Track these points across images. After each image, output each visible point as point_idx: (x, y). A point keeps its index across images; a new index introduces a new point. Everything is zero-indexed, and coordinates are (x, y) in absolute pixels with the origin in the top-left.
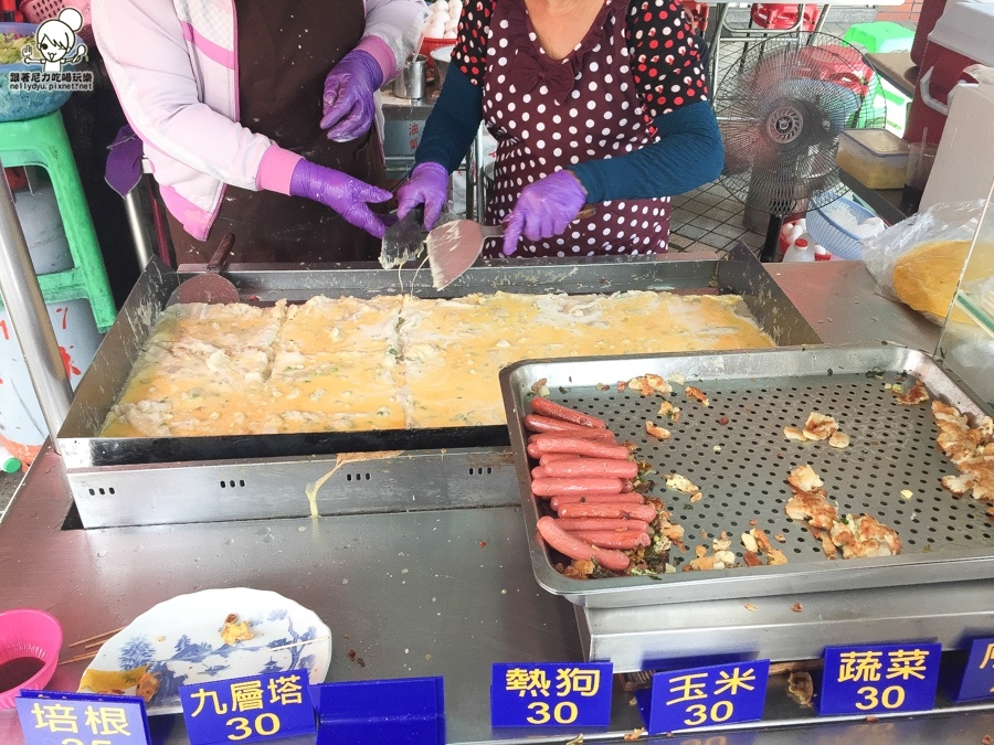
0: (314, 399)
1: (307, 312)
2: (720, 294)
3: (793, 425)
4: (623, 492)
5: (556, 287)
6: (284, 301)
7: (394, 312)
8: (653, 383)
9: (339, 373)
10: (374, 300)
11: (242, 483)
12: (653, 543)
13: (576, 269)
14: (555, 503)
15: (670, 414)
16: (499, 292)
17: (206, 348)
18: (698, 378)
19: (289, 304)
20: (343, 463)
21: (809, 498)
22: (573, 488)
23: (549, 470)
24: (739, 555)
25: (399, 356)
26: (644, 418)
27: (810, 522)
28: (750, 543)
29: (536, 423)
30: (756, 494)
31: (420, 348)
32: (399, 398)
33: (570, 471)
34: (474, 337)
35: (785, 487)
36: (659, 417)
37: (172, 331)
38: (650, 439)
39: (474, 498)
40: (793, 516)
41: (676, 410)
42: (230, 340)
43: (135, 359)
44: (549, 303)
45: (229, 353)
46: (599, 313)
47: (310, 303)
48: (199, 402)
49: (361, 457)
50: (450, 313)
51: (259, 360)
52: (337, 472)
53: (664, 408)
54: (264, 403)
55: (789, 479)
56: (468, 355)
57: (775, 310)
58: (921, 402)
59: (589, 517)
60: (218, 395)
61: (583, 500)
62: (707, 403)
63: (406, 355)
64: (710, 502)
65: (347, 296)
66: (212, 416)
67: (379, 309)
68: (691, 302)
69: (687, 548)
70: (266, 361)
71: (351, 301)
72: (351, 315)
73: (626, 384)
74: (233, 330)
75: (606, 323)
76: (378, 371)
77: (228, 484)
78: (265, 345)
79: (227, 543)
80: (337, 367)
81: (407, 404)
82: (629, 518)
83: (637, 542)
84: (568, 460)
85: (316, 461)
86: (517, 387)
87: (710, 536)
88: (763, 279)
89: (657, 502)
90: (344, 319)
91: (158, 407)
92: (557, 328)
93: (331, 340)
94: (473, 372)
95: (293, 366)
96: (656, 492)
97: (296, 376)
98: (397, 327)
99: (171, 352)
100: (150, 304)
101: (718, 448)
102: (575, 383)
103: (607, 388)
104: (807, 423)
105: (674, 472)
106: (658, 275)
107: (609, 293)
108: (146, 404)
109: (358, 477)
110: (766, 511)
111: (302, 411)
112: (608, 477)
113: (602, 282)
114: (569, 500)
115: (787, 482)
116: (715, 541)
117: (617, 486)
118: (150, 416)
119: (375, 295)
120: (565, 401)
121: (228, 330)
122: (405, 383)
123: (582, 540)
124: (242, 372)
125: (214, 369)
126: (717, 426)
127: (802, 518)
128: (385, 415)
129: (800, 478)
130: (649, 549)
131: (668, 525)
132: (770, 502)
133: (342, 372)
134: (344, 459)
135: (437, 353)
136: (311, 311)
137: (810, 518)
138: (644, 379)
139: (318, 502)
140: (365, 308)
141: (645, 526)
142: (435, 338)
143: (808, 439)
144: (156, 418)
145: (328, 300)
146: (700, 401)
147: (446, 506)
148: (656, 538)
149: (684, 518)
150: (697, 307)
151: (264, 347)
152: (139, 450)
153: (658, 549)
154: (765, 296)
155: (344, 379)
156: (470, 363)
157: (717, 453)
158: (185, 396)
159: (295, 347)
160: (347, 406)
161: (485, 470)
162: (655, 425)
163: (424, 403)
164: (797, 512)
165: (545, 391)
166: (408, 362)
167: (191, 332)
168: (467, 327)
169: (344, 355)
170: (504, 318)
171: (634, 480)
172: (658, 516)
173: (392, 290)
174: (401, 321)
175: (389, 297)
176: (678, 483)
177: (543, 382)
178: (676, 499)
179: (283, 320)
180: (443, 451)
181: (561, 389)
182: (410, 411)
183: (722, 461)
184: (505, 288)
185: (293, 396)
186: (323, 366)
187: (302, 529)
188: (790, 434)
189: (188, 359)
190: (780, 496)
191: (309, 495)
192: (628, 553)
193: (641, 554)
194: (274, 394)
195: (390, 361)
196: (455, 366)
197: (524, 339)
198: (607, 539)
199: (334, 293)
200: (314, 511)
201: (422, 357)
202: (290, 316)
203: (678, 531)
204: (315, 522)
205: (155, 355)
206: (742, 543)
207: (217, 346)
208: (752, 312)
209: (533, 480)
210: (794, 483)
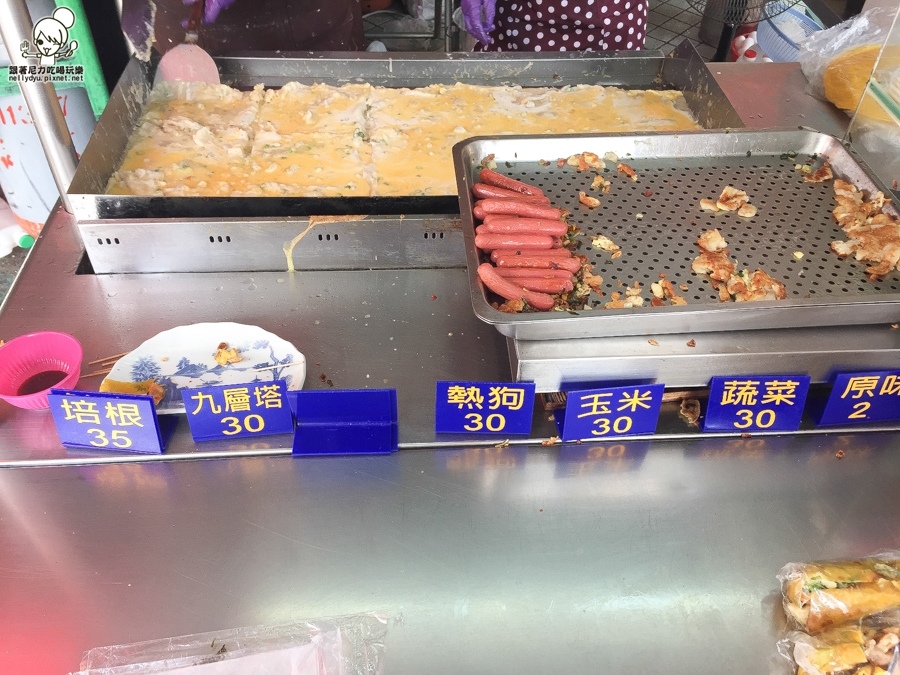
0: (289, 173)
1: (283, 97)
2: (663, 89)
3: (709, 198)
4: (553, 248)
5: (512, 80)
6: (262, 86)
7: (363, 99)
8: (589, 160)
9: (311, 152)
10: (344, 88)
11: (228, 239)
12: (576, 289)
13: (530, 64)
14: (495, 256)
15: (601, 186)
16: (458, 83)
17: (193, 125)
18: (629, 157)
19: (266, 89)
20: (315, 223)
21: (712, 256)
22: (510, 242)
23: (491, 227)
24: (647, 300)
25: (366, 138)
26: (578, 190)
27: (712, 275)
28: (657, 290)
29: (483, 191)
30: (668, 253)
31: (385, 131)
32: (365, 175)
33: (508, 228)
34: (434, 123)
35: (694, 248)
36: (592, 189)
37: (162, 110)
38: (582, 207)
39: (428, 259)
40: (697, 271)
41: (608, 183)
42: (214, 119)
43: (131, 132)
44: (504, 94)
45: (213, 129)
46: (549, 104)
47: (286, 88)
48: (188, 172)
49: (330, 220)
50: (413, 101)
51: (240, 137)
52: (310, 232)
53: (597, 182)
54: (246, 175)
55: (699, 241)
56: (428, 139)
57: (710, 104)
58: (825, 181)
59: (522, 267)
60: (205, 166)
61: (519, 253)
62: (635, 178)
63: (372, 138)
64: (628, 258)
65: (319, 83)
66: (200, 184)
67: (348, 96)
68: (634, 97)
69: (604, 294)
70: (247, 139)
71: (323, 87)
72: (323, 100)
73: (565, 161)
74: (217, 111)
75: (555, 114)
76: (346, 151)
77: (216, 239)
78: (246, 124)
79: (217, 289)
80: (309, 147)
81: (372, 180)
82: (556, 268)
83: (562, 287)
84: (507, 219)
85: (292, 222)
86: (468, 160)
87: (625, 285)
88: (703, 74)
89: (582, 257)
90: (316, 104)
91: (152, 175)
92: (509, 117)
93: (304, 122)
94: (431, 154)
95: (271, 145)
96: (583, 250)
97: (274, 153)
98: (365, 113)
99: (162, 128)
100: (141, 84)
101: (640, 216)
102: (518, 159)
103: (548, 163)
104: (721, 196)
105: (599, 234)
106: (607, 72)
107: (560, 87)
108: (142, 172)
109: (328, 237)
110: (675, 267)
111: (279, 183)
112: (541, 234)
113: (555, 77)
114: (507, 253)
115: (696, 244)
116: (628, 288)
117: (548, 242)
118: (147, 183)
119: (345, 83)
120: (510, 174)
121: (212, 110)
122: (371, 162)
123: (515, 284)
124: (225, 147)
125: (201, 144)
126: (642, 197)
127: (704, 272)
128: (353, 188)
129: (708, 240)
130: (571, 293)
131: (590, 275)
132: (679, 260)
133: (314, 151)
134: (315, 221)
135: (400, 136)
136: (286, 96)
137: (712, 272)
138: (581, 157)
139: (294, 259)
140: (336, 94)
141: (570, 275)
142: (400, 123)
143: (720, 210)
144: (151, 184)
145: (303, 86)
146: (629, 176)
147: (405, 266)
148: (579, 285)
149: (604, 270)
150: (639, 101)
151: (245, 126)
152: (138, 208)
153: (578, 294)
154: (703, 92)
155: (316, 157)
156: (429, 146)
157: (639, 220)
158: (176, 167)
159: (273, 128)
160: (319, 180)
161: (438, 235)
162: (587, 196)
163: (387, 180)
164: (701, 267)
165: (492, 165)
166: (373, 143)
167: (179, 111)
168: (428, 114)
169: (316, 136)
170: (462, 107)
171: (565, 239)
172: (581, 268)
173: (361, 80)
174: (369, 108)
175: (357, 85)
176: (602, 243)
177: (492, 157)
178: (599, 256)
179: (262, 103)
180: (402, 216)
181: (507, 164)
182: (375, 186)
183: (642, 226)
184: (465, 81)
185: (272, 170)
186: (298, 145)
187: (280, 281)
188: (705, 206)
189: (177, 134)
190: (689, 255)
191: (286, 252)
192: (554, 296)
193: (565, 298)
194: (254, 167)
195: (357, 142)
196: (416, 149)
197: (479, 126)
198: (537, 284)
199: (308, 81)
200: (291, 267)
201: (386, 139)
202: (268, 99)
203: (598, 280)
204: (292, 276)
205: (148, 131)
206: (651, 291)
207: (201, 123)
208: (690, 107)
209: (476, 234)
210: (703, 245)
